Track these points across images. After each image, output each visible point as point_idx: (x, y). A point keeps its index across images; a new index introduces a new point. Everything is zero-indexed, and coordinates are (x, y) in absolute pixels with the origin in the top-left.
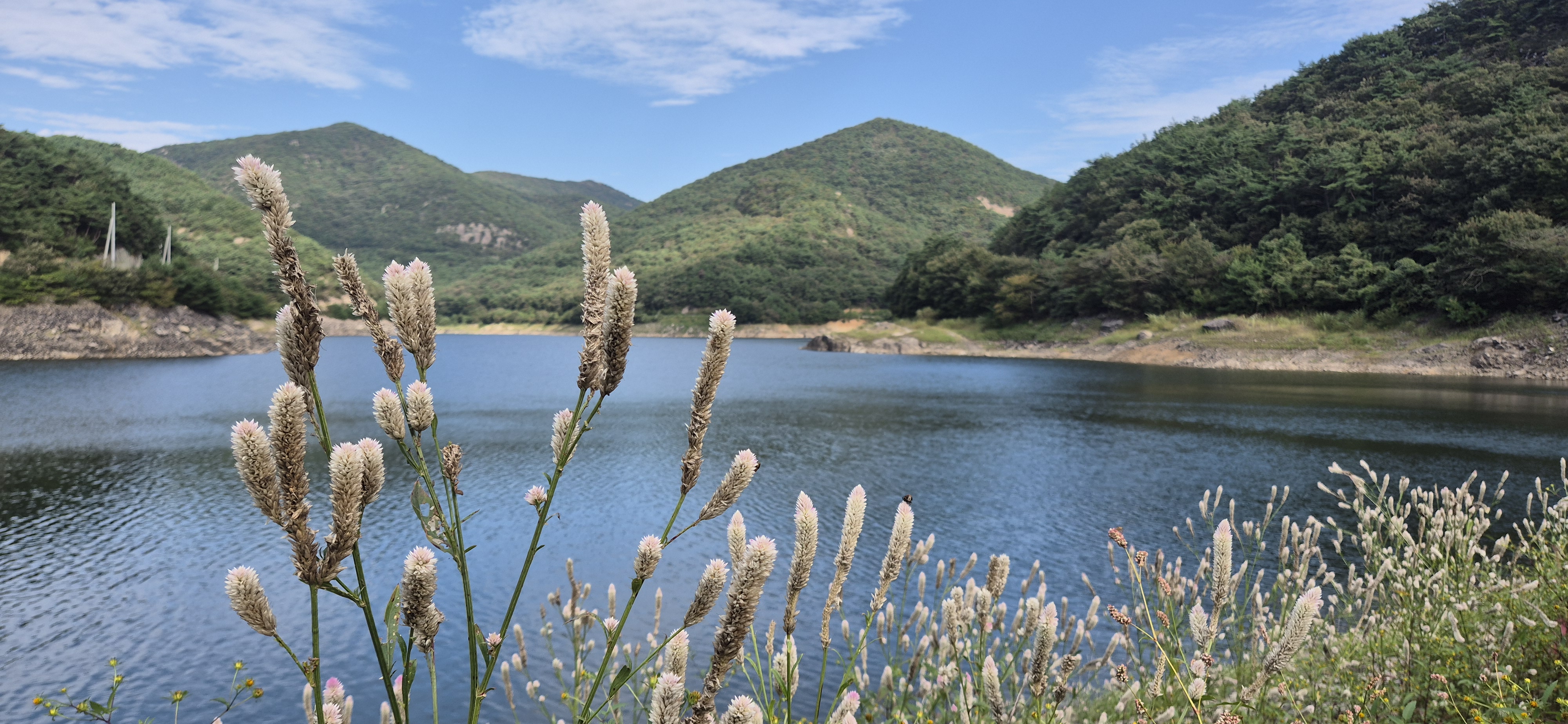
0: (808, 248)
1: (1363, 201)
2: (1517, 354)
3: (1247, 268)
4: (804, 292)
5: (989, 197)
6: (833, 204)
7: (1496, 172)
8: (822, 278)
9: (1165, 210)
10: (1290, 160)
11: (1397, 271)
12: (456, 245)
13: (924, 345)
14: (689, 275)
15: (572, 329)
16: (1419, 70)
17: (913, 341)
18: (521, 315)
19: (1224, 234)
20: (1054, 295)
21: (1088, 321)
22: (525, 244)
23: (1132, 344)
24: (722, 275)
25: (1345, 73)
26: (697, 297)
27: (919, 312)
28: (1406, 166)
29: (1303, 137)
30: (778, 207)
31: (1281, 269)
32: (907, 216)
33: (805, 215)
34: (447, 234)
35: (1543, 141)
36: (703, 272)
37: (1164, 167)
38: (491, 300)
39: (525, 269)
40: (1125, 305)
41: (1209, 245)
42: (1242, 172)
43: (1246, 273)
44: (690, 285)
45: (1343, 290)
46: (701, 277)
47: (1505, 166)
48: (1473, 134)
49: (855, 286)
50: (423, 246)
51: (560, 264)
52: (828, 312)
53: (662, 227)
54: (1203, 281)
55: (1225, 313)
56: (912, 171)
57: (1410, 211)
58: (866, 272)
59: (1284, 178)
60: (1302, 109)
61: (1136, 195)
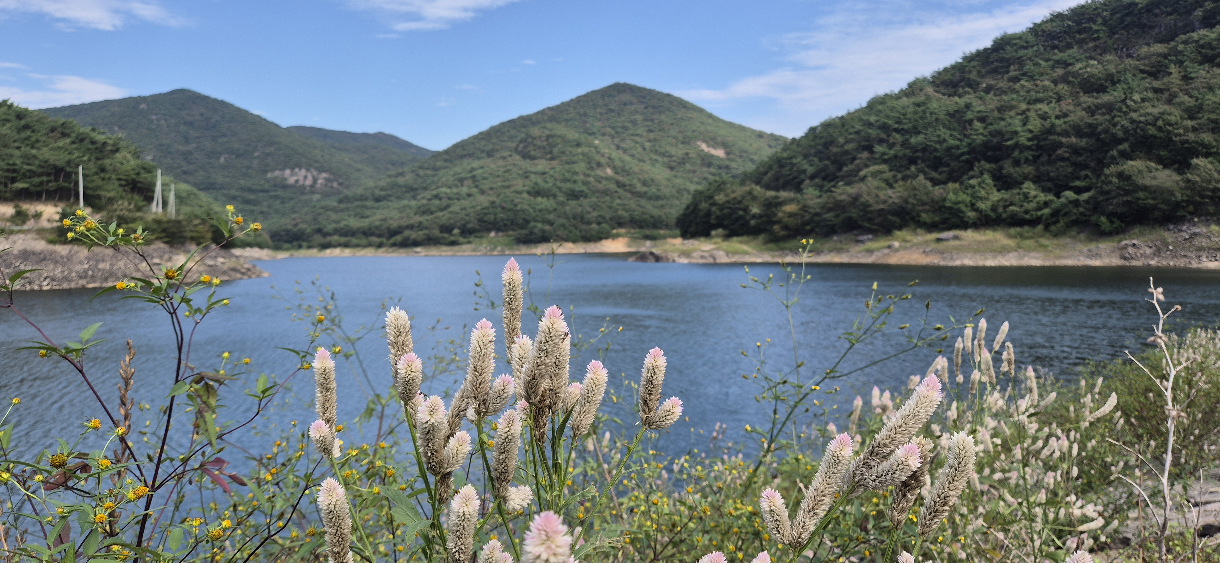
0: (580, 184)
1: (1031, 153)
2: (1148, 251)
3: (960, 199)
4: (582, 218)
5: (706, 142)
6: (593, 150)
7: (1120, 134)
8: (595, 207)
9: (890, 159)
10: (977, 124)
11: (1063, 200)
12: (285, 187)
13: (730, 255)
14: (494, 207)
15: (402, 250)
16: (1050, 60)
17: (722, 253)
18: (355, 241)
19: (934, 175)
20: (816, 219)
21: (845, 236)
22: (340, 184)
23: (887, 251)
24: (519, 207)
25: (997, 61)
26: (501, 224)
27: (713, 233)
28: (1058, 129)
29: (982, 108)
30: (551, 152)
31: (981, 199)
32: (646, 158)
33: (574, 159)
34: (276, 178)
35: (1149, 114)
36: (504, 205)
37: (884, 127)
38: (326, 230)
39: (349, 205)
40: (874, 224)
41: (929, 184)
42: (943, 133)
43: (959, 203)
44: (495, 214)
45: (1027, 212)
46: (503, 208)
47: (1126, 130)
48: (1098, 107)
49: (620, 212)
50: (258, 188)
51: (378, 200)
52: (602, 233)
53: (457, 169)
54: (927, 207)
55: (949, 229)
56: (646, 123)
57: (1063, 159)
58: (626, 202)
59: (975, 137)
60: (970, 86)
61: (869, 148)
